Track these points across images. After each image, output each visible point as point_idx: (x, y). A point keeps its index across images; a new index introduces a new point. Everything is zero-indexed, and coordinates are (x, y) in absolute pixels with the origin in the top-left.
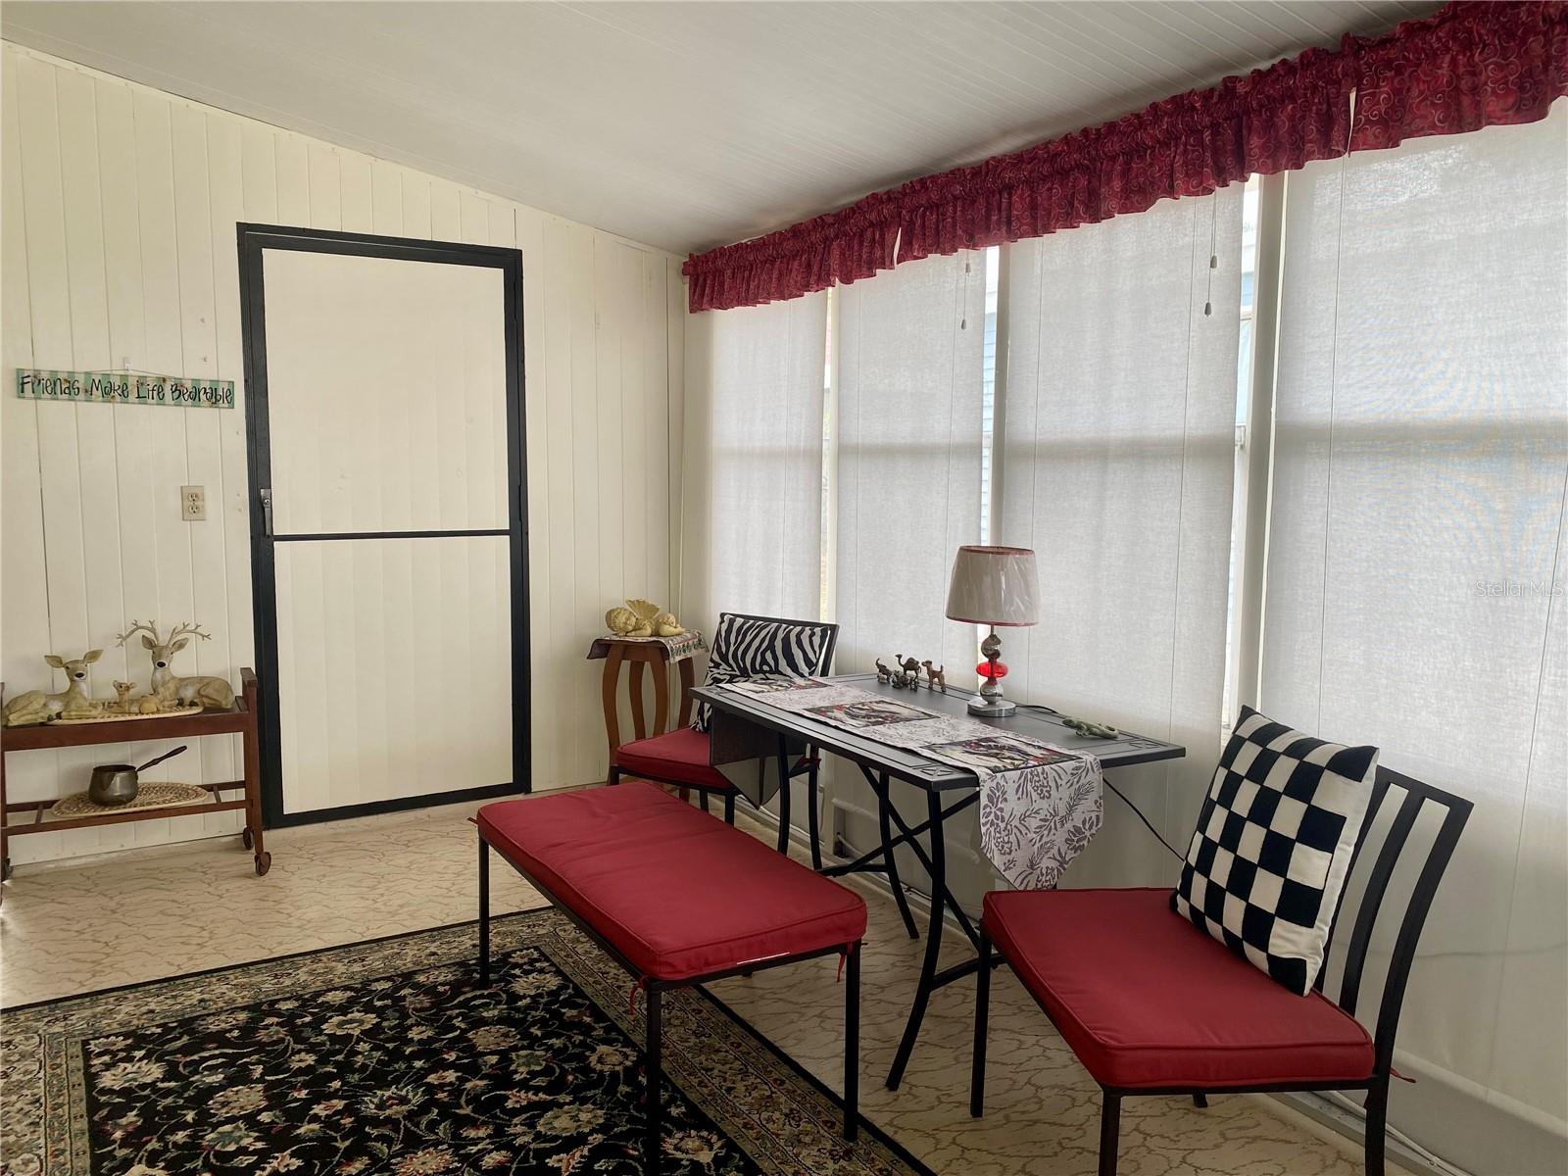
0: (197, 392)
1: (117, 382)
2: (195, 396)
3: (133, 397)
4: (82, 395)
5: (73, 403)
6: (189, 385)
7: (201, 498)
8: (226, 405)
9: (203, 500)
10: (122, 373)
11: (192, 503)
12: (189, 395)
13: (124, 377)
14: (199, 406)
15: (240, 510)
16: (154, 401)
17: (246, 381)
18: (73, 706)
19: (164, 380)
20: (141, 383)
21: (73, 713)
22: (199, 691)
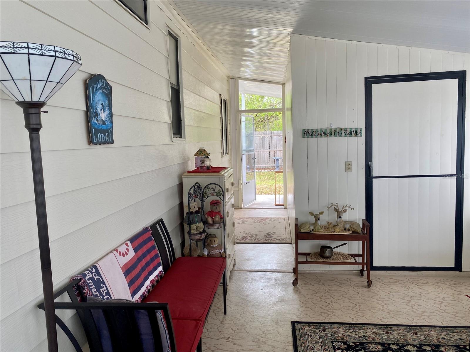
0: (351, 132)
1: (329, 131)
2: (350, 134)
3: (333, 135)
4: (319, 136)
5: (317, 138)
6: (349, 130)
7: (351, 165)
8: (360, 136)
9: (352, 166)
10: (330, 128)
11: (348, 167)
12: (349, 133)
13: (331, 129)
14: (352, 137)
15: (362, 169)
16: (339, 136)
17: (366, 127)
18: (316, 228)
19: (342, 129)
20: (335, 130)
21: (316, 230)
22: (351, 226)
